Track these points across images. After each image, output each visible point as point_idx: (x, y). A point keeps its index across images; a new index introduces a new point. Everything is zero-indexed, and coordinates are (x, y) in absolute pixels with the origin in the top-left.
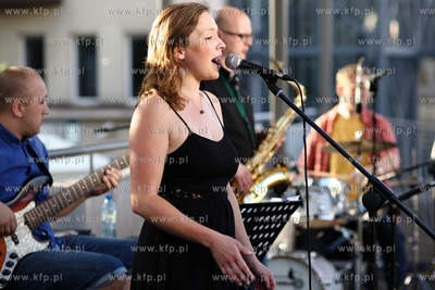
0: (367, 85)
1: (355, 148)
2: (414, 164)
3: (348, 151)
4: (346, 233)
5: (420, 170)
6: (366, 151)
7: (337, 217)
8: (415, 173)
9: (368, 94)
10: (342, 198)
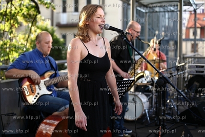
0: (158, 42)
1: (153, 62)
2: (171, 67)
3: (151, 63)
4: (150, 87)
5: (173, 69)
6: (157, 63)
7: (147, 82)
8: (171, 70)
9: (158, 45)
10: (149, 77)
